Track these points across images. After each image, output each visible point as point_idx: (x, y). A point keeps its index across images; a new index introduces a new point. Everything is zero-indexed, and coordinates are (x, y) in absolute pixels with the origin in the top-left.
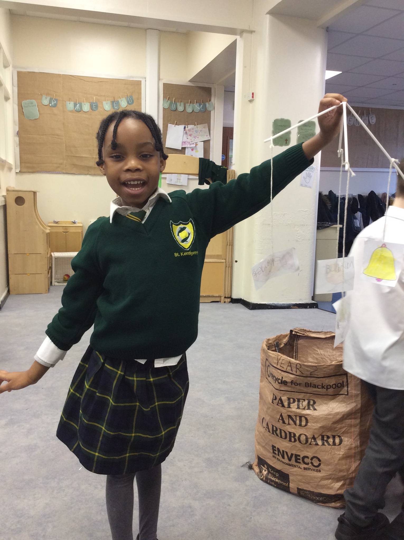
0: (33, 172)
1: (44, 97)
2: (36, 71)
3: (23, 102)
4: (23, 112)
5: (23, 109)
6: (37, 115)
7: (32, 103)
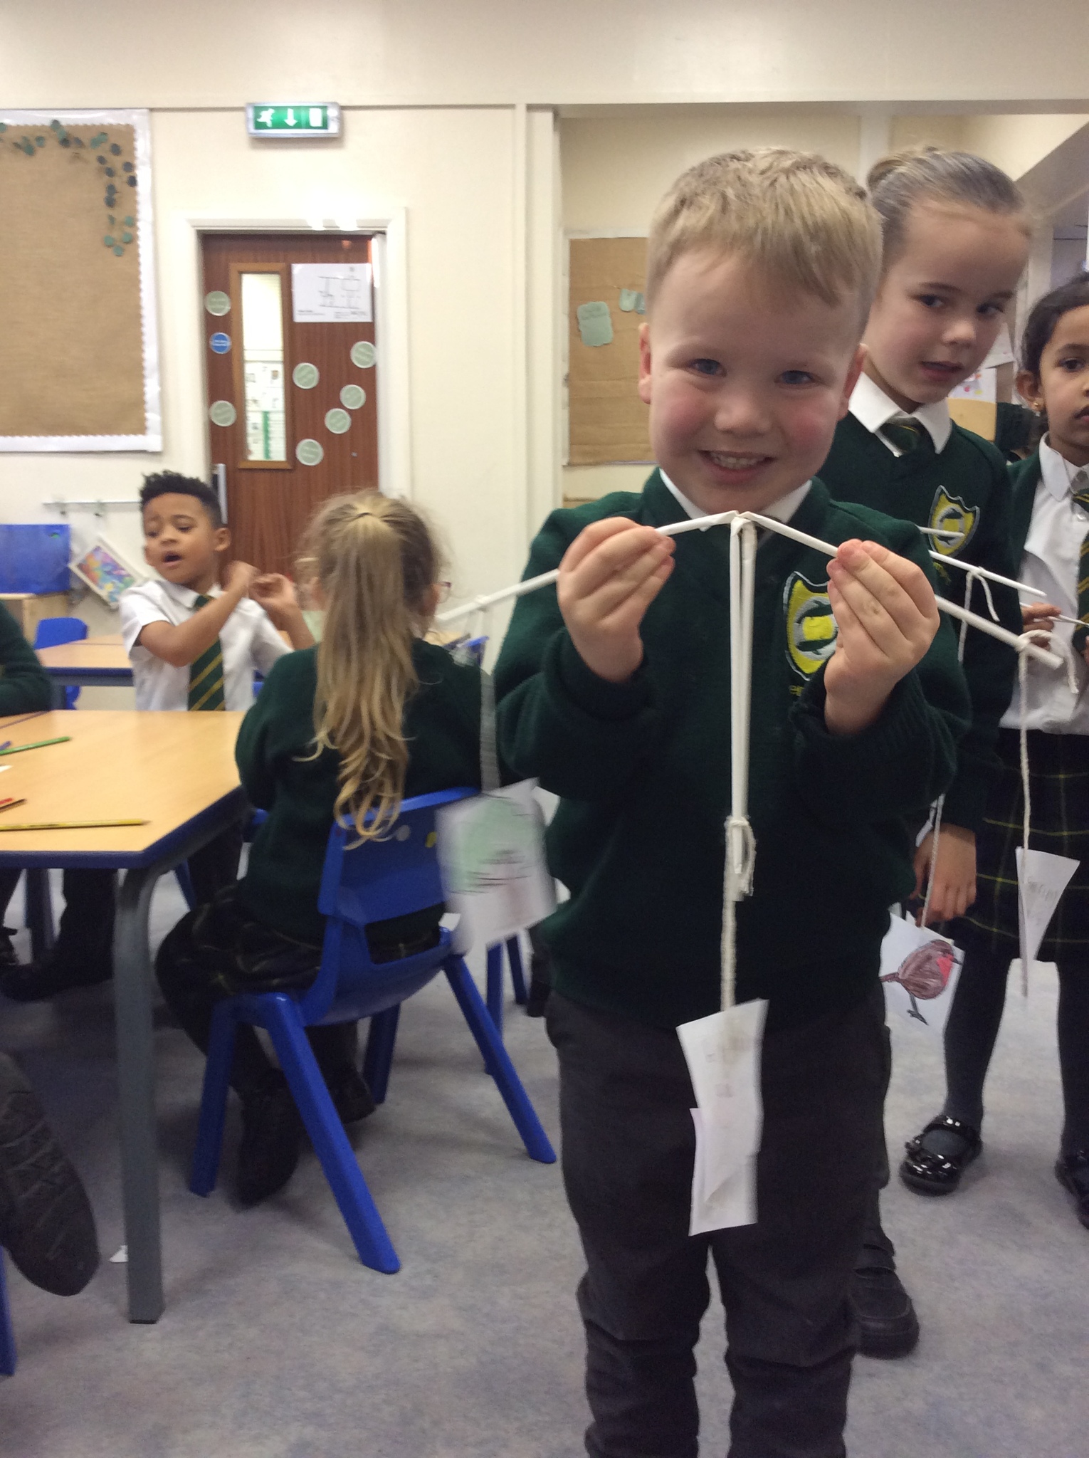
0: (596, 464)
1: (625, 291)
2: (610, 235)
3: (581, 310)
4: (579, 331)
5: (578, 323)
6: (609, 336)
7: (598, 309)
